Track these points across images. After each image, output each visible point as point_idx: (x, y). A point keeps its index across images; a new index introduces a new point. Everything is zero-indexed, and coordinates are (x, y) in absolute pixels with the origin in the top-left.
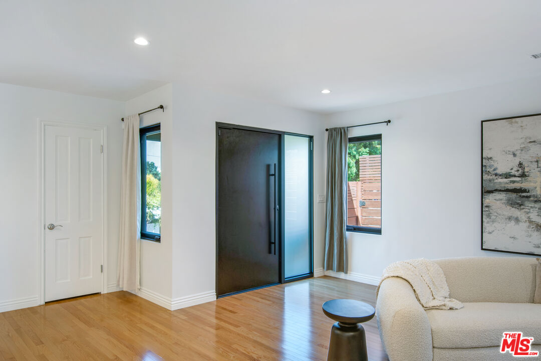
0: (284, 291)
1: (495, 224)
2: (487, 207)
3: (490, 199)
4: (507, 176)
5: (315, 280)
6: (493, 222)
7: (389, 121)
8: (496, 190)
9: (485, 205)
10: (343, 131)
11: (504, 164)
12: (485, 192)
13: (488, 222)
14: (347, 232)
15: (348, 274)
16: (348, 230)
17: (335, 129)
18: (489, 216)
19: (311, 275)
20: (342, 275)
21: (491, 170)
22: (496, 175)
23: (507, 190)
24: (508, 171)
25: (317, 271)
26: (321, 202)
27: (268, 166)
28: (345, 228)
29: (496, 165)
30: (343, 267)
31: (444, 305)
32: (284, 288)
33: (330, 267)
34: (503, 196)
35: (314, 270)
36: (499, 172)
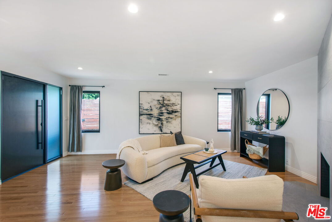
0: (47, 167)
1: (143, 125)
2: (141, 120)
3: (142, 117)
4: (147, 110)
5: (63, 158)
6: (143, 124)
7: (104, 87)
8: (144, 114)
9: (140, 119)
10: (80, 87)
11: (146, 106)
12: (140, 115)
13: (141, 125)
14: (82, 133)
15: (82, 152)
16: (83, 132)
17: (75, 86)
18: (141, 123)
19: (61, 156)
20: (79, 153)
21: (142, 108)
22: (144, 109)
23: (147, 114)
24: (147, 108)
25: (65, 153)
26: (67, 120)
27: (37, 101)
28: (81, 131)
29: (143, 106)
30: (79, 149)
31: (144, 153)
32: (47, 166)
33: (73, 150)
34: (146, 116)
35: (63, 153)
36: (145, 108)
